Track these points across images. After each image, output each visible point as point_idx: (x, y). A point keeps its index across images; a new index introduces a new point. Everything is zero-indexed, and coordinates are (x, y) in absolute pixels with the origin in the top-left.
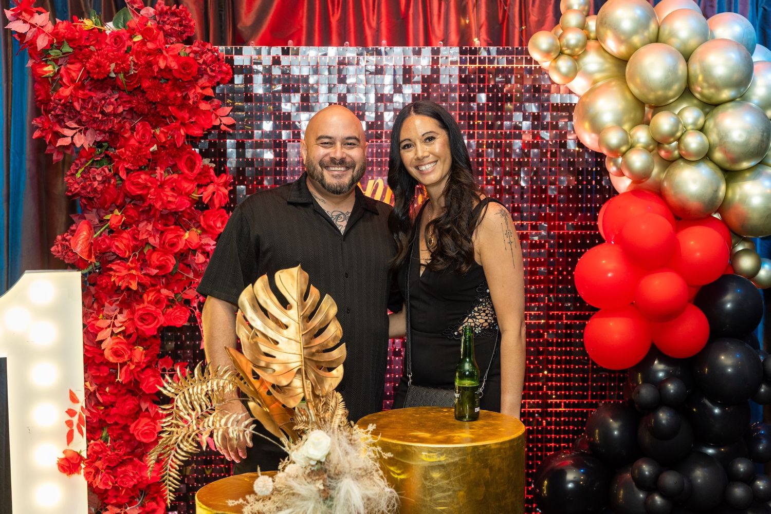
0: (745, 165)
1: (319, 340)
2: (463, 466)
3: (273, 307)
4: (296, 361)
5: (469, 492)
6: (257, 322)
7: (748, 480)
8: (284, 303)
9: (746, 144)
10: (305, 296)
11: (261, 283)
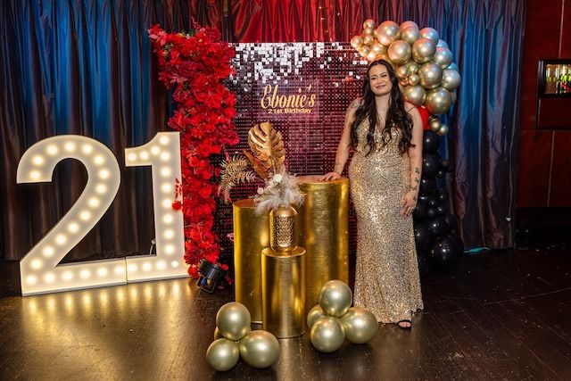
0: (434, 86)
1: (276, 147)
2: (326, 190)
3: (260, 136)
4: (269, 153)
5: (328, 199)
6: (255, 140)
7: (435, 207)
8: (264, 134)
9: (433, 78)
10: (270, 132)
11: (256, 127)
